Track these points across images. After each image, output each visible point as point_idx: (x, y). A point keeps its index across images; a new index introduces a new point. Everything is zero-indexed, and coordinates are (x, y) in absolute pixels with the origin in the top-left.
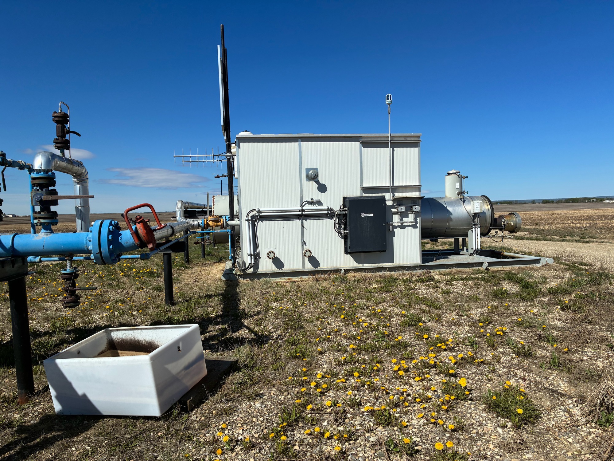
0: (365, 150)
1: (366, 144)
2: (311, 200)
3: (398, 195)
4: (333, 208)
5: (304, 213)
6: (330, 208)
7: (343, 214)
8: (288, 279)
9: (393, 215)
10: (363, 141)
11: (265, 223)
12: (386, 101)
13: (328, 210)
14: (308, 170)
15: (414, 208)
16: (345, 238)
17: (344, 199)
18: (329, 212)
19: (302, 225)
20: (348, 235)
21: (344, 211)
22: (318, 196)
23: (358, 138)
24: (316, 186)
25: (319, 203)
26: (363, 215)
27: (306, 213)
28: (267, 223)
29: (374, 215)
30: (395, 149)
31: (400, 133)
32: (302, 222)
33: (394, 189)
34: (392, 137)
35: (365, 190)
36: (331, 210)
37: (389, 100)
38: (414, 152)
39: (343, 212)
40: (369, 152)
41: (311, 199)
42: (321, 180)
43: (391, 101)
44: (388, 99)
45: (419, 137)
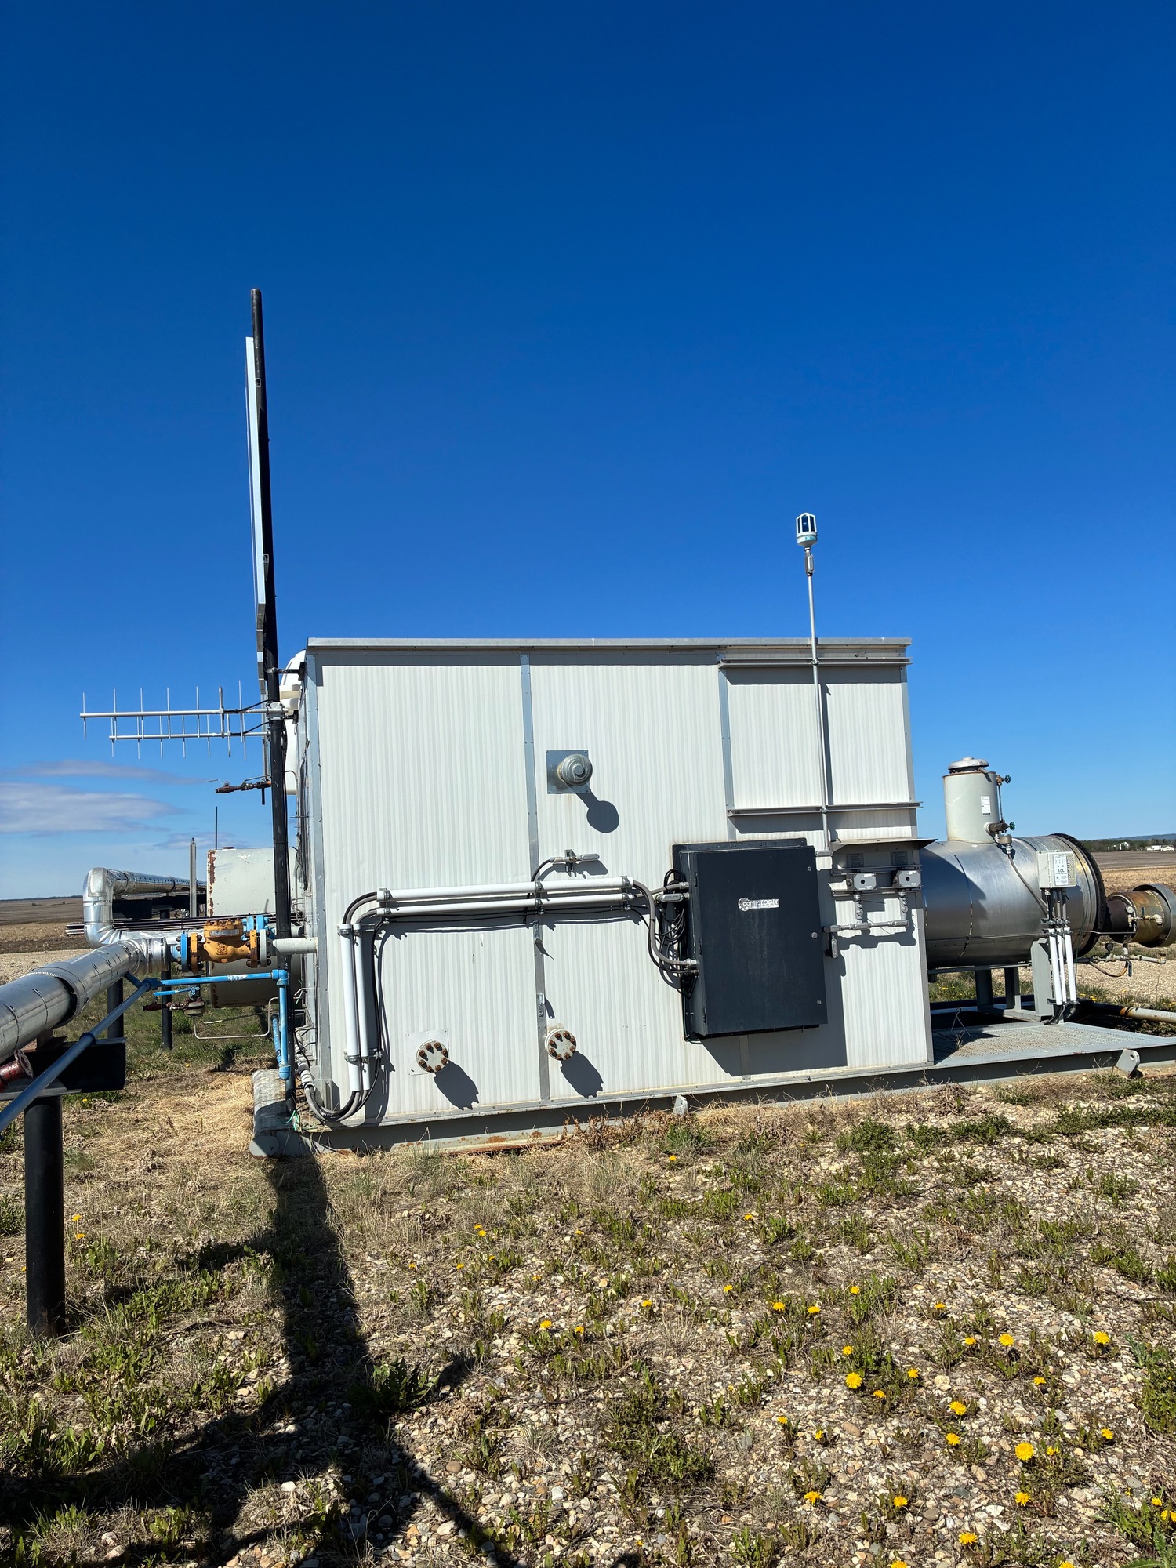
0: (737, 691)
1: (740, 672)
2: (568, 855)
3: (848, 835)
4: (641, 881)
5: (544, 901)
6: (632, 883)
7: (676, 903)
8: (491, 1140)
9: (837, 903)
10: (729, 661)
11: (410, 942)
12: (798, 535)
13: (626, 888)
14: (554, 757)
15: (902, 876)
16: (686, 984)
17: (678, 850)
18: (631, 896)
19: (539, 945)
20: (697, 974)
21: (678, 890)
22: (587, 841)
23: (713, 651)
24: (581, 808)
25: (594, 865)
26: (746, 905)
27: (553, 900)
28: (417, 939)
29: (780, 903)
30: (831, 687)
31: (845, 640)
32: (538, 934)
33: (837, 816)
34: (821, 649)
35: (742, 819)
36: (638, 888)
37: (810, 532)
38: (890, 694)
39: (676, 897)
40: (748, 696)
41: (568, 853)
42: (600, 788)
43: (813, 533)
44: (805, 529)
45: (902, 649)
